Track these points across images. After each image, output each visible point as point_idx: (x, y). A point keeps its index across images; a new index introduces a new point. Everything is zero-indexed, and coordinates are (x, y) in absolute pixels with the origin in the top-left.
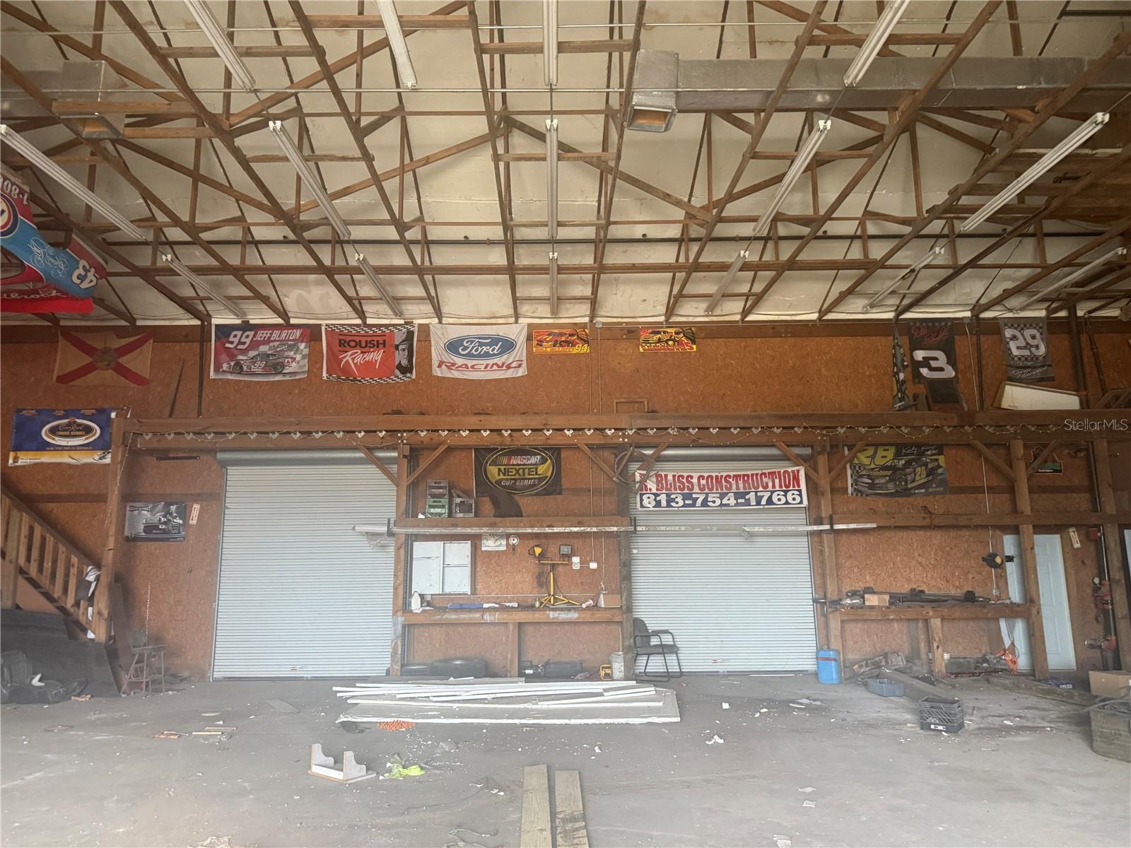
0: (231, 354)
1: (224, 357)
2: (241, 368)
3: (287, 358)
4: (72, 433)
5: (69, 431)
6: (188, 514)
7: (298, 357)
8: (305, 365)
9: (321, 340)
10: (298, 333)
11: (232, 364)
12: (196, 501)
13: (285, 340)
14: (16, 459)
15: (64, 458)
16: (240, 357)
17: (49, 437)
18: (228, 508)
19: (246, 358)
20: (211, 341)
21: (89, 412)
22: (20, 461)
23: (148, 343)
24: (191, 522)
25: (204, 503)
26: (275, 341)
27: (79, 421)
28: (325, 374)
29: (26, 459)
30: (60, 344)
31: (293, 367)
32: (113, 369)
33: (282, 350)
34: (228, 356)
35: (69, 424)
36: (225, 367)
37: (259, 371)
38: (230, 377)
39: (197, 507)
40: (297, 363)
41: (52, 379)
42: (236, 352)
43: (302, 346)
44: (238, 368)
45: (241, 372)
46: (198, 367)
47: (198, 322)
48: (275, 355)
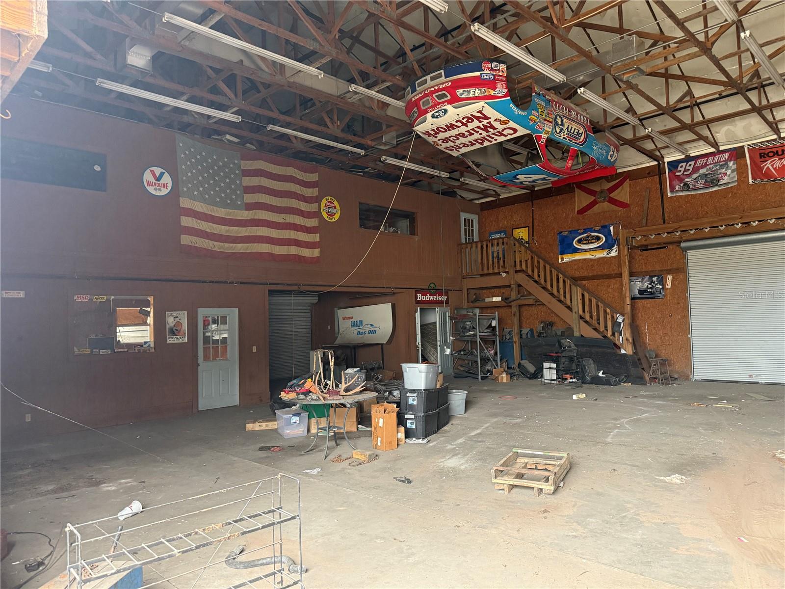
0: (680, 179)
1: (676, 182)
2: (688, 186)
3: (720, 174)
4: (590, 241)
5: (587, 240)
6: (664, 282)
7: (729, 172)
8: (734, 177)
9: (745, 157)
10: (727, 155)
11: (682, 185)
12: (669, 274)
13: (717, 162)
14: (562, 259)
15: (588, 256)
16: (687, 180)
17: (577, 245)
18: (690, 277)
19: (691, 179)
20: (665, 173)
21: (598, 228)
22: (564, 259)
23: (626, 182)
24: (667, 287)
25: (674, 275)
26: (710, 164)
27: (592, 234)
28: (750, 180)
29: (567, 258)
30: (576, 192)
31: (726, 179)
32: (607, 202)
33: (717, 170)
34: (679, 180)
35: (587, 237)
36: (677, 188)
37: (701, 186)
38: (681, 194)
39: (670, 277)
40: (729, 176)
41: (575, 213)
42: (684, 177)
43: (731, 164)
44: (686, 186)
45: (689, 189)
46: (659, 191)
47: (655, 163)
48: (711, 174)
